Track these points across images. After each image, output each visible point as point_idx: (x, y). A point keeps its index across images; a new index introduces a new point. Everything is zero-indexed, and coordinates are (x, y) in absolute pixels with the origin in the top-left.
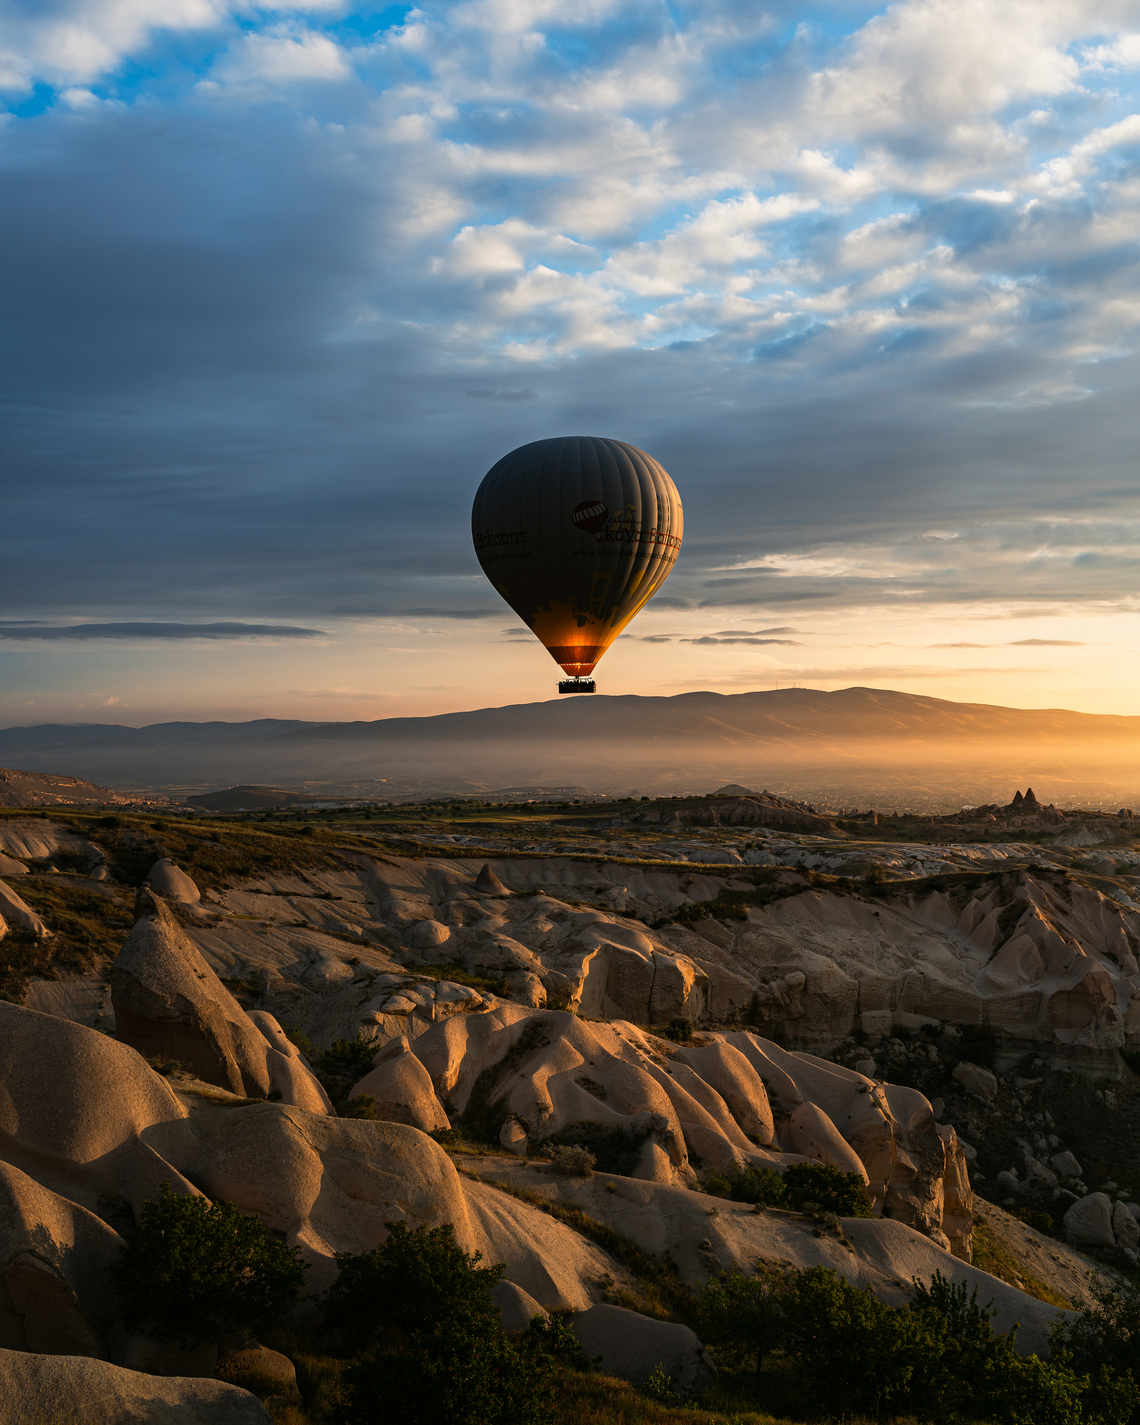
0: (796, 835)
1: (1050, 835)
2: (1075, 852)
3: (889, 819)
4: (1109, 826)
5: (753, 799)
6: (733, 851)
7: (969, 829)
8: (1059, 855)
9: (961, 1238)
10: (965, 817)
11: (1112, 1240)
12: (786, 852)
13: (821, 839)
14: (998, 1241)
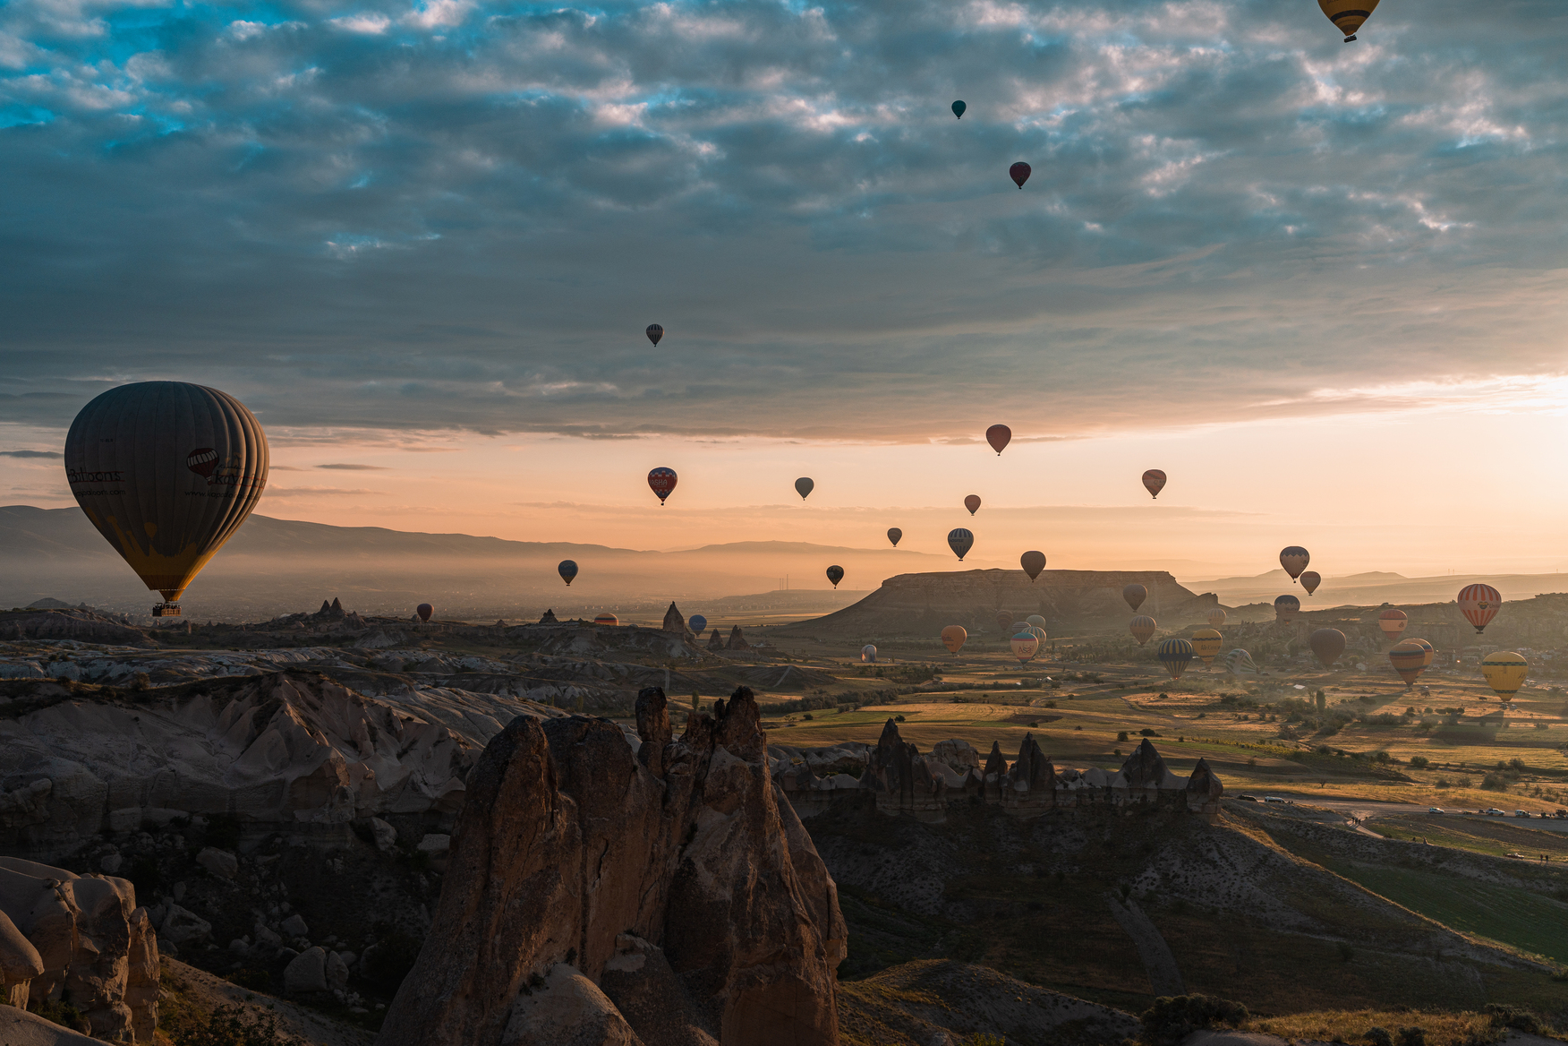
0: (105, 646)
1: (353, 639)
2: (371, 653)
3: (203, 628)
4: (403, 630)
5: (65, 611)
6: (36, 663)
7: (278, 636)
8: (356, 657)
9: (147, 1007)
10: (277, 624)
11: (324, 985)
12: (92, 662)
13: (129, 649)
14: (201, 1002)
